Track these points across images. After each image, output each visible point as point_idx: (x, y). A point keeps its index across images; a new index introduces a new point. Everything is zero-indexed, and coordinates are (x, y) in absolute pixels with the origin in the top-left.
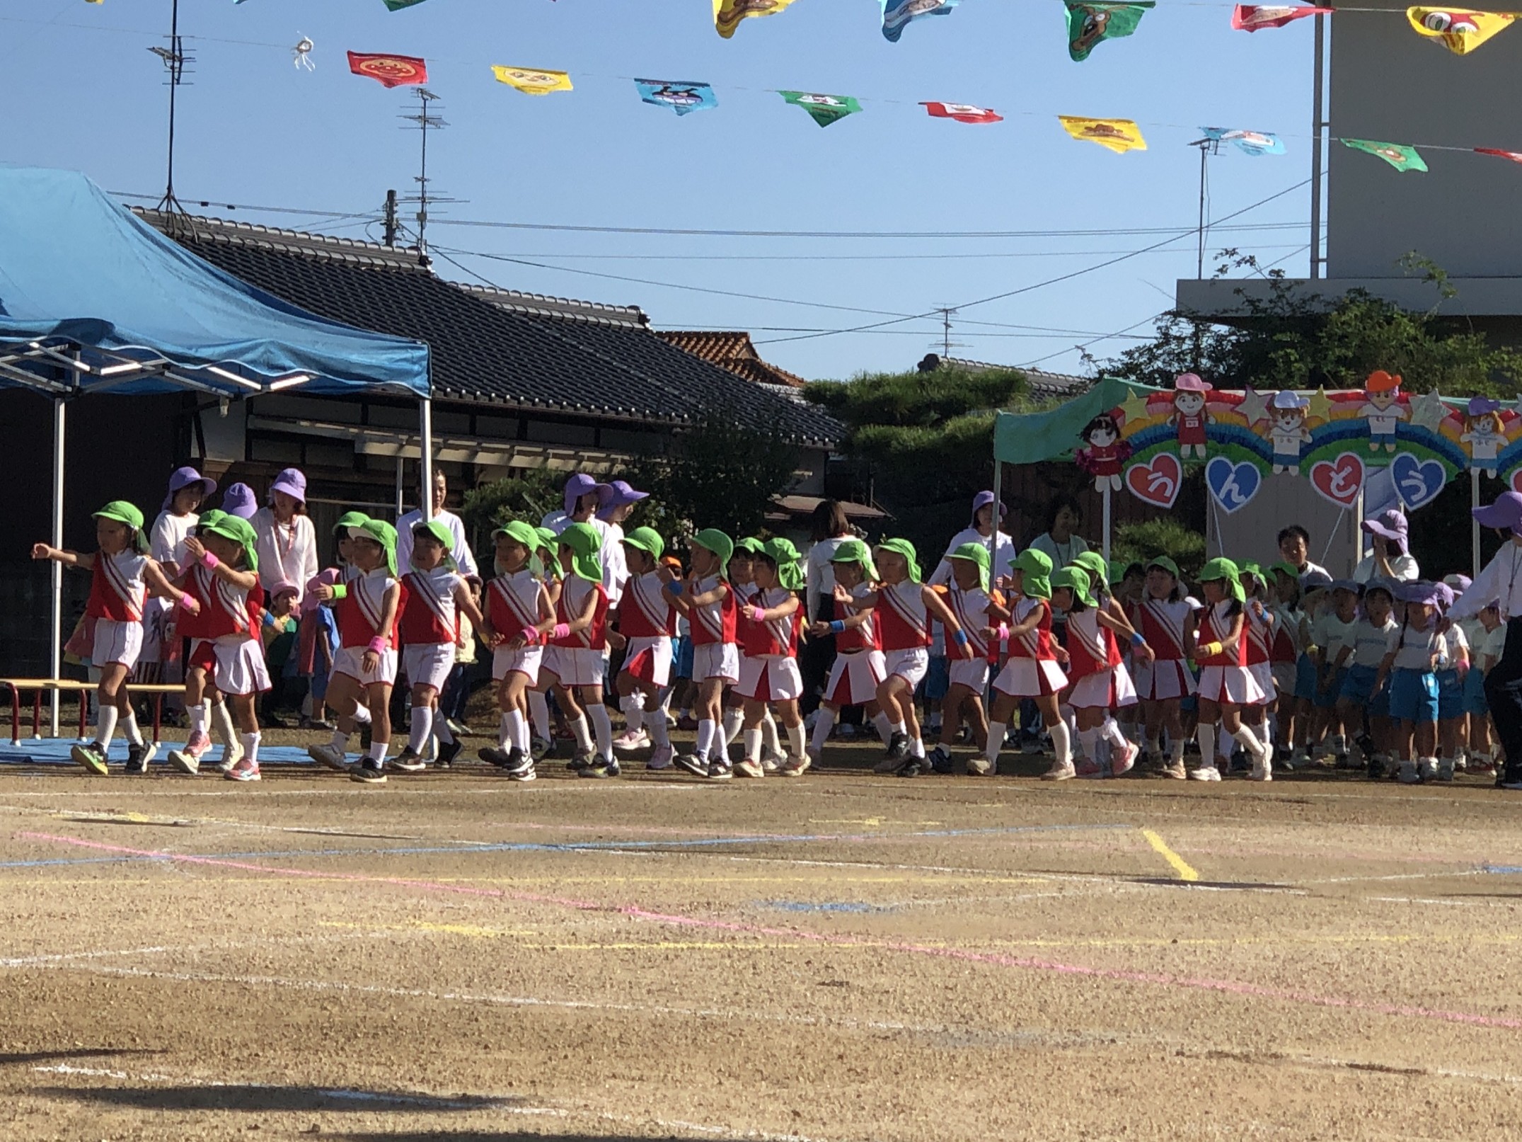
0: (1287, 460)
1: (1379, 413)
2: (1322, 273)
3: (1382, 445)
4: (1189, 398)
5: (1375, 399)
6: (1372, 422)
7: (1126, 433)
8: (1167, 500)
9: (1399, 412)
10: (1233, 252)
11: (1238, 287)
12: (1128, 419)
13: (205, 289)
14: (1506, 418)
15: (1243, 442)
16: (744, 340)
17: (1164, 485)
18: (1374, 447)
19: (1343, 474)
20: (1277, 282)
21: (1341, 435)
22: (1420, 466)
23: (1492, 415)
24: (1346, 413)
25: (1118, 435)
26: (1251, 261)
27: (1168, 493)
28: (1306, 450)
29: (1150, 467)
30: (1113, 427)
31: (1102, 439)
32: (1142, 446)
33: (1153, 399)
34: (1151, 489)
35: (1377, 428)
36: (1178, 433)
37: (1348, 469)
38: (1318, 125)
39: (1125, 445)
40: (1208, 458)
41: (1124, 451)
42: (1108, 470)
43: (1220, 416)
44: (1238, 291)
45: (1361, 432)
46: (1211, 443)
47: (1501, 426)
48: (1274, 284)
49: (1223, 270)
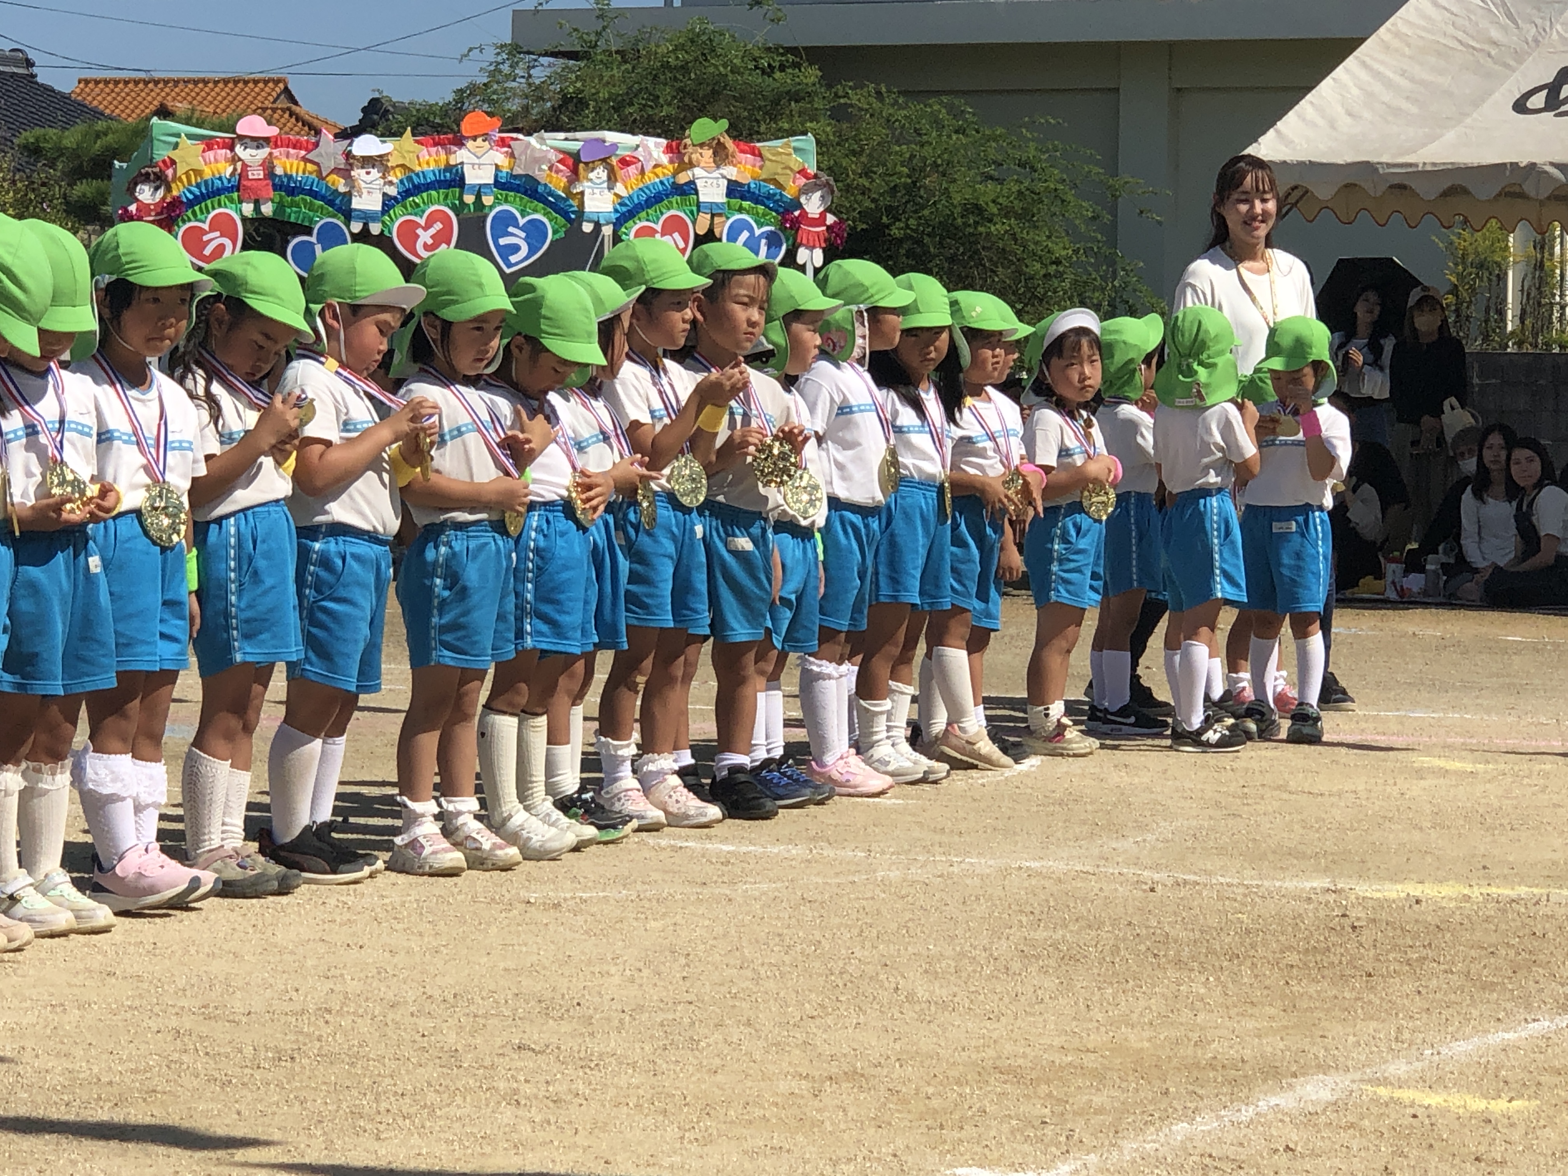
1: (477, 161)
2: (677, 3)
3: (478, 197)
4: (249, 145)
5: (471, 144)
9: (499, 155)
12: (180, 170)
15: (316, 194)
16: (281, 86)
17: (222, 247)
18: (469, 199)
19: (432, 231)
21: (431, 186)
23: (608, 160)
25: (170, 189)
29: (206, 227)
32: (197, 201)
33: (208, 145)
34: (207, 252)
35: (472, 177)
36: (239, 186)
37: (438, 226)
39: (177, 201)
41: (176, 208)
43: (289, 165)
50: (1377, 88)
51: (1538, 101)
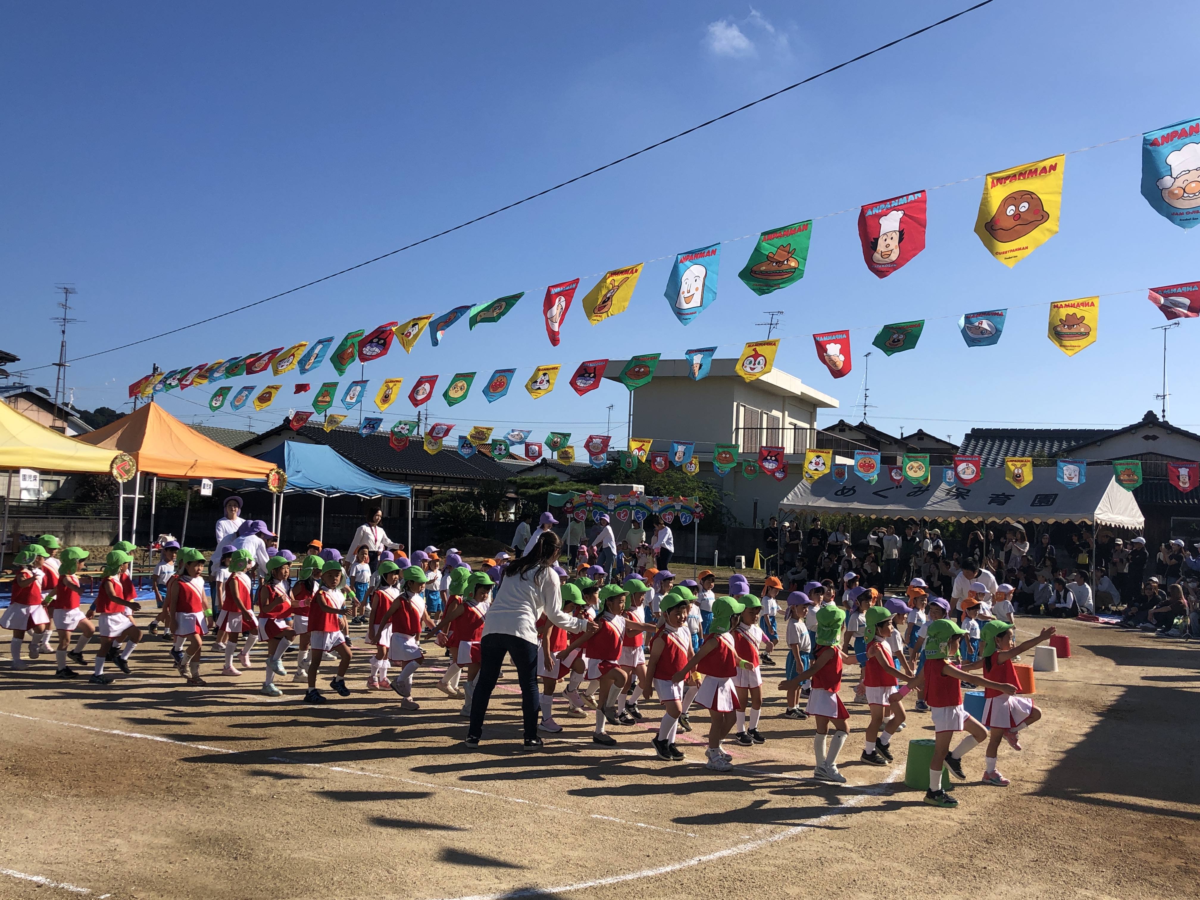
0: (611, 511)
1: (633, 500)
3: (633, 507)
4: (589, 496)
8: (584, 520)
9: (637, 500)
12: (575, 500)
13: (357, 473)
14: (661, 501)
15: (601, 506)
21: (623, 505)
22: (641, 512)
23: (658, 501)
24: (625, 500)
25: (573, 505)
28: (615, 508)
29: (580, 512)
30: (571, 503)
31: (569, 505)
32: (578, 507)
33: (581, 496)
35: (632, 503)
36: (586, 504)
38: (630, 415)
39: (574, 507)
40: (593, 510)
41: (574, 508)
42: (570, 513)
43: (596, 500)
45: (629, 504)
47: (660, 503)
50: (806, 490)
51: (839, 493)
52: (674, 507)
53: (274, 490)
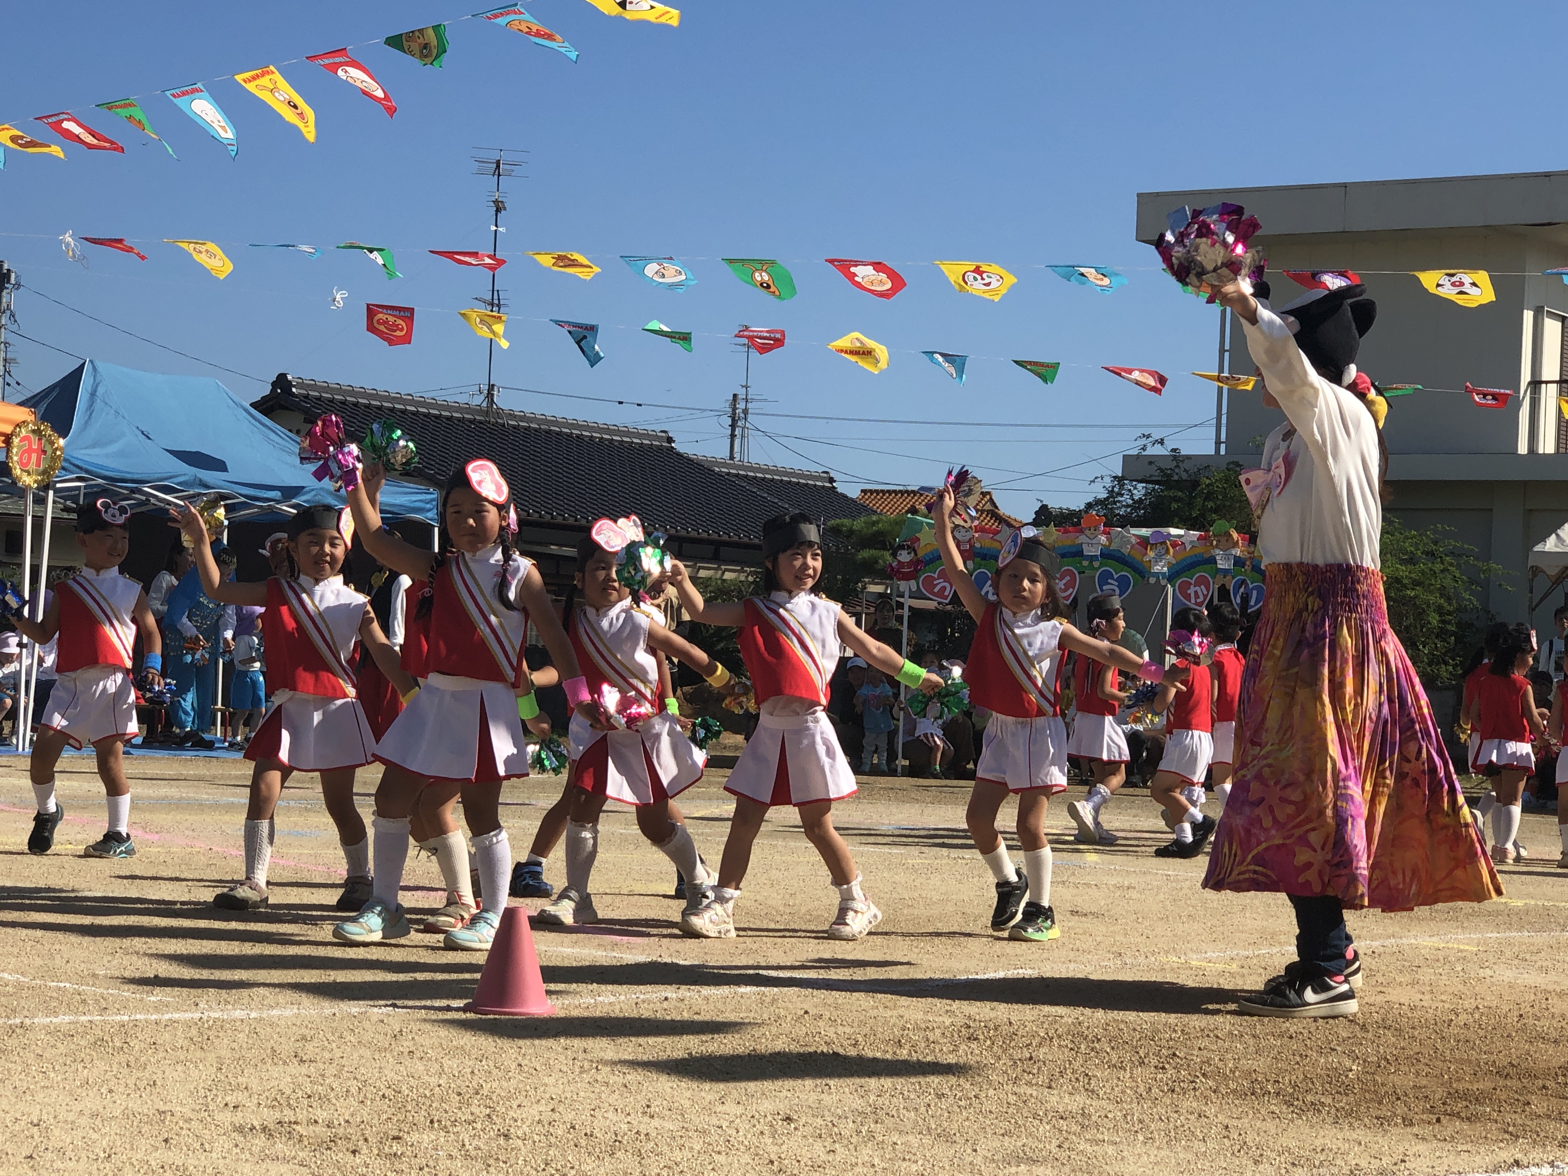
1: (1090, 541)
2: (1223, 452)
3: (1091, 562)
4: (962, 530)
5: (1087, 532)
6: (1085, 547)
7: (921, 554)
8: (946, 598)
9: (1103, 539)
10: (1149, 436)
11: (1152, 460)
12: (922, 543)
14: (1173, 545)
16: (988, 497)
17: (944, 588)
18: (1085, 563)
19: (1064, 581)
20: (1176, 456)
22: (1116, 577)
23: (1165, 543)
24: (1069, 541)
25: (916, 554)
26: (1161, 442)
27: (946, 593)
29: (936, 576)
30: (912, 549)
31: (904, 556)
32: (928, 561)
34: (936, 590)
35: (1089, 551)
37: (1068, 578)
38: (1222, 351)
39: (920, 562)
40: (975, 570)
41: (919, 565)
42: (906, 577)
43: (985, 542)
44: (1150, 463)
45: (1078, 553)
46: (978, 560)
47: (1171, 550)
48: (1175, 458)
49: (1144, 448)
52: (1213, 561)
53: (28, 480)
